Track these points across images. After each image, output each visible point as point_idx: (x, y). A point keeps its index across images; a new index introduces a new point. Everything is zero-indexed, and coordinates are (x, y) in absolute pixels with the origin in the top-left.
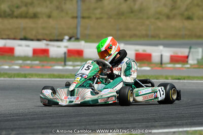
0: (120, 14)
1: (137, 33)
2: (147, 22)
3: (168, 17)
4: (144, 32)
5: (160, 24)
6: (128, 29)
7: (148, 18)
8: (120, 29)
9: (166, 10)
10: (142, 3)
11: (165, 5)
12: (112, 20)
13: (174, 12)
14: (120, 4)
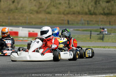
0: (10, 11)
1: (20, 21)
2: (25, 15)
3: (37, 12)
4: (24, 21)
5: (32, 16)
6: (15, 19)
7: (26, 13)
8: (10, 19)
9: (36, 9)
10: (22, 5)
11: (35, 6)
12: (5, 14)
13: (41, 9)
14: (10, 5)
